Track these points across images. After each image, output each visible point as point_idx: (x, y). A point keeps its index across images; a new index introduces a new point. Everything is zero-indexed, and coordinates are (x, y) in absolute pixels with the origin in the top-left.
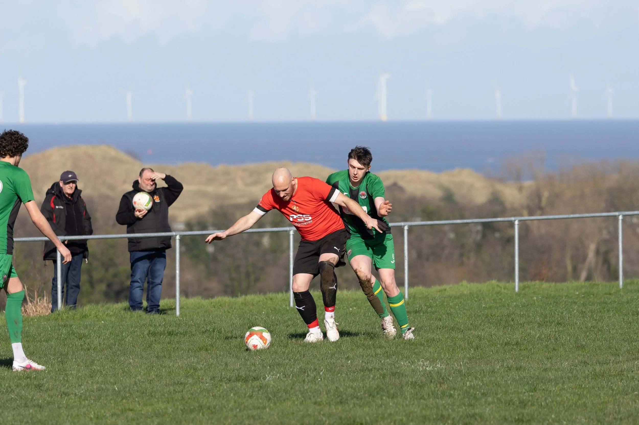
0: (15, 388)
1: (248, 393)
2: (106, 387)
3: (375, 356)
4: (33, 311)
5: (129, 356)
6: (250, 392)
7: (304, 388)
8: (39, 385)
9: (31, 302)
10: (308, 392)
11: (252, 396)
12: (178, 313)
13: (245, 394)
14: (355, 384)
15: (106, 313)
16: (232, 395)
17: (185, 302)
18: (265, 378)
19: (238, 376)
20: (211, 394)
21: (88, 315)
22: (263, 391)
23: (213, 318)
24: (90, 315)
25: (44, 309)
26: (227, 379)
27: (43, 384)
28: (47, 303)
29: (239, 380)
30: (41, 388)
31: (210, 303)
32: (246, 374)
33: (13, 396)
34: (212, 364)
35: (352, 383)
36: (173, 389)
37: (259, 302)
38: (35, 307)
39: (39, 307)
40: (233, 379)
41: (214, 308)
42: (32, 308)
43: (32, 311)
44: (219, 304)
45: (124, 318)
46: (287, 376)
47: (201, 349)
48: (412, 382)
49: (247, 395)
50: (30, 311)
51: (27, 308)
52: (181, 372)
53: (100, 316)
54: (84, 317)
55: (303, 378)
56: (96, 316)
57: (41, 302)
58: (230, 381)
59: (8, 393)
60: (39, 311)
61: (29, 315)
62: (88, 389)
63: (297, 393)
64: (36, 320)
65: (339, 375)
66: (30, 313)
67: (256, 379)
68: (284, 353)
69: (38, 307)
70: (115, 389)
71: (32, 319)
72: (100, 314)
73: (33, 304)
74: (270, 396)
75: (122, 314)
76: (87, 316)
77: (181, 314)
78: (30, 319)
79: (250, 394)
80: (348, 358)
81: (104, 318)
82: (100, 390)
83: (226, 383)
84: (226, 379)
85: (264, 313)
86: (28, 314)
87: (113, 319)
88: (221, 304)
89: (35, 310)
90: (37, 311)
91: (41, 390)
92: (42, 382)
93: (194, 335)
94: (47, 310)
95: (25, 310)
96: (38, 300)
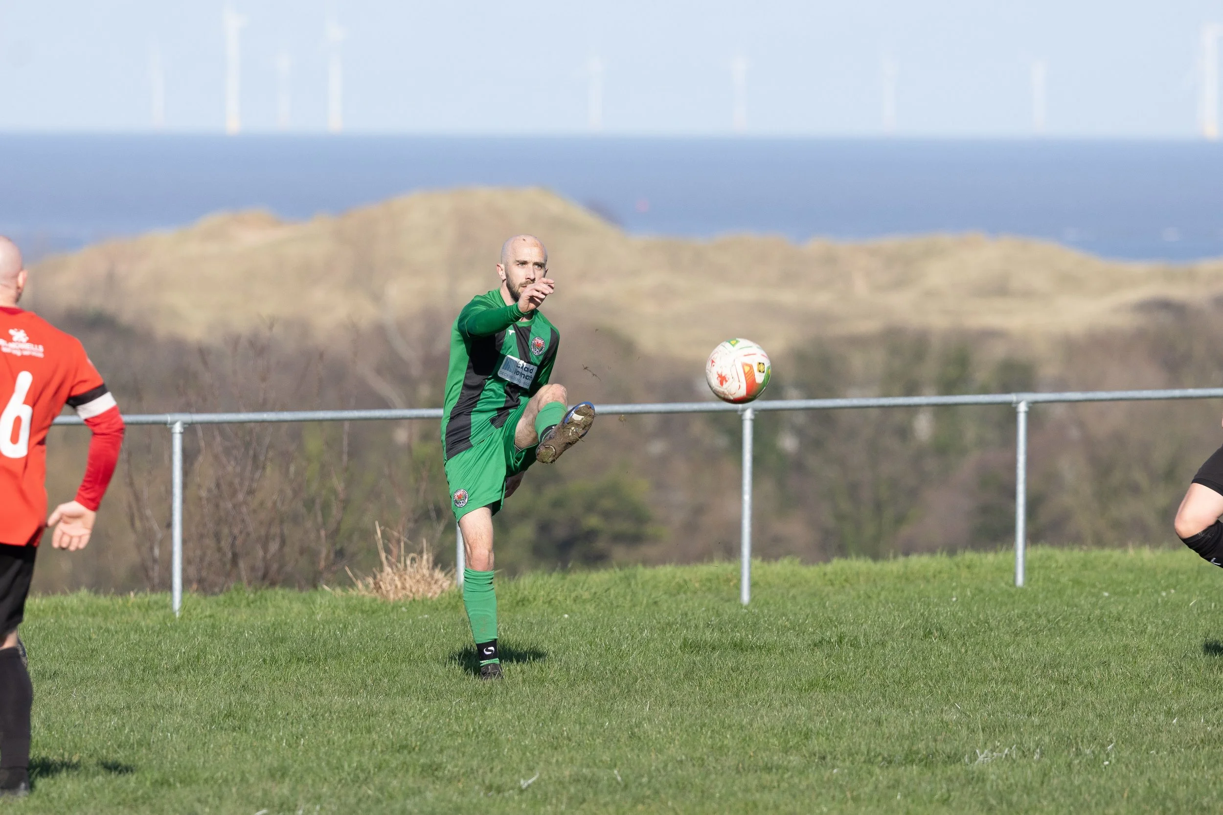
0: (374, 774)
1: (939, 793)
2: (594, 774)
4: (396, 587)
5: (640, 698)
6: (943, 790)
7: (1072, 783)
8: (430, 766)
9: (391, 565)
10: (1083, 792)
11: (947, 800)
12: (746, 597)
13: (933, 796)
14: (1195, 776)
15: (573, 595)
16: (899, 797)
17: (760, 572)
18: (974, 758)
19: (911, 753)
20: (849, 795)
21: (531, 598)
22: (973, 788)
23: (834, 611)
24: (535, 599)
25: (422, 582)
26: (884, 759)
27: (441, 764)
28: (428, 568)
29: (912, 762)
30: (436, 773)
31: (822, 574)
32: (927, 747)
33: (370, 792)
34: (844, 721)
35: (1187, 771)
36: (756, 782)
37: (940, 572)
38: (400, 576)
39: (410, 577)
40: (899, 757)
41: (830, 588)
42: (393, 580)
43: (393, 587)
44: (844, 577)
45: (618, 606)
46: (1027, 753)
47: (812, 685)
49: (936, 797)
50: (389, 588)
51: (381, 580)
52: (771, 740)
53: (560, 602)
54: (520, 604)
55: (1068, 760)
56: (550, 602)
57: (415, 565)
58: (890, 762)
59: (357, 785)
60: (411, 587)
61: (385, 597)
62: (550, 778)
63: (1056, 795)
64: (404, 609)
65: (1153, 752)
66: (387, 591)
67: (953, 758)
68: (1015, 697)
69: (407, 578)
70: (615, 779)
71: (395, 607)
72: (559, 598)
73: (395, 571)
74: (993, 802)
75: (612, 596)
76: (528, 600)
77: (753, 599)
78: (389, 608)
79: (942, 796)
80: (1169, 714)
81: (567, 606)
82: (578, 781)
83: (881, 768)
84: (880, 758)
85: (954, 599)
86: (382, 594)
87: (591, 609)
88: (847, 577)
89: (399, 585)
90: (404, 588)
91: (437, 778)
92: (438, 759)
93: (792, 651)
94: (430, 584)
95: (375, 584)
96: (408, 562)
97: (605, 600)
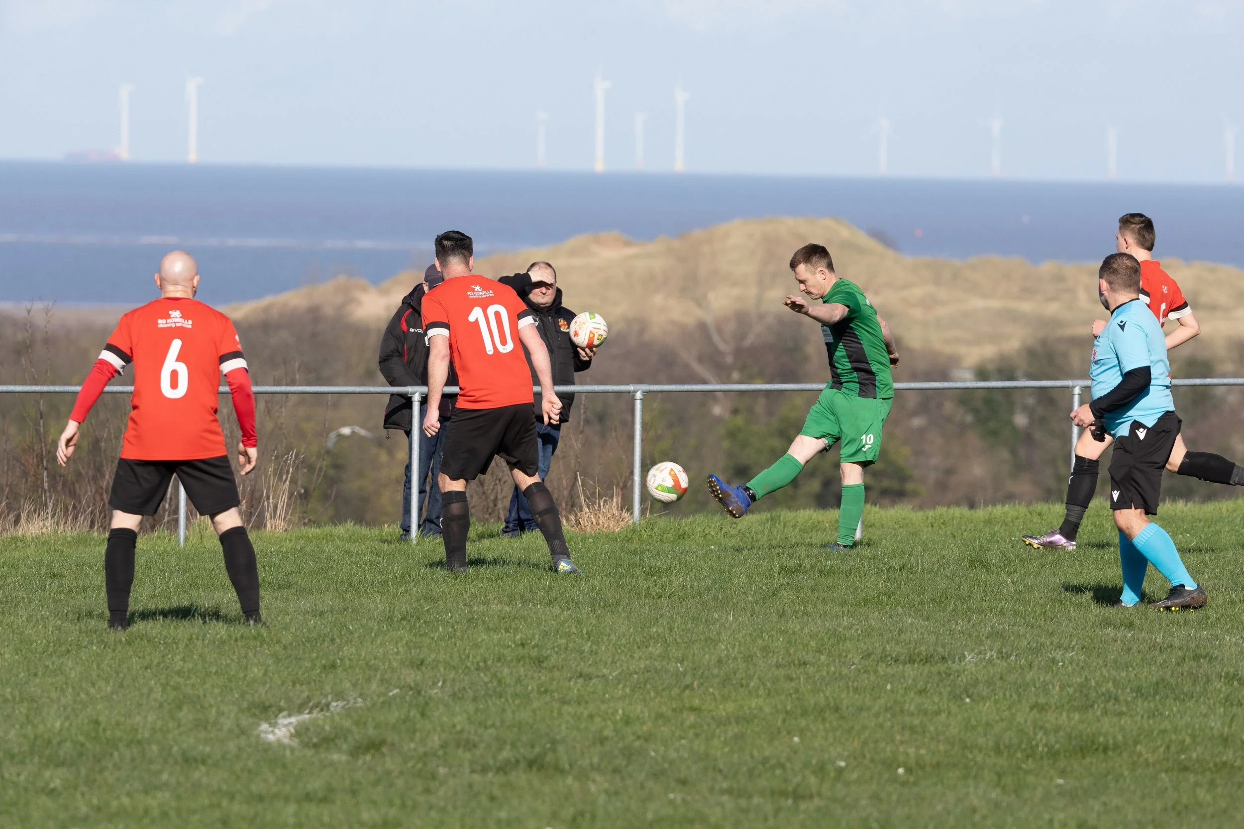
1: (920, 686)
2: (663, 667)
3: (1185, 624)
6: (924, 684)
9: (588, 506)
15: (724, 531)
16: (888, 687)
18: (961, 659)
19: (915, 654)
22: (948, 681)
24: (692, 534)
26: (892, 658)
28: (617, 508)
31: (925, 518)
32: (928, 650)
37: (1017, 518)
38: (596, 516)
39: (603, 515)
40: (903, 658)
42: (590, 518)
43: (589, 523)
44: (942, 521)
46: (1007, 656)
48: (1227, 674)
49: (916, 689)
51: (580, 518)
55: (1031, 661)
57: (607, 506)
58: (895, 661)
60: (604, 523)
67: (945, 659)
69: (601, 516)
70: (677, 670)
73: (591, 510)
80: (1130, 628)
81: (716, 540)
82: (649, 671)
87: (733, 542)
88: (944, 521)
90: (597, 525)
96: (602, 504)
97: (748, 535)
